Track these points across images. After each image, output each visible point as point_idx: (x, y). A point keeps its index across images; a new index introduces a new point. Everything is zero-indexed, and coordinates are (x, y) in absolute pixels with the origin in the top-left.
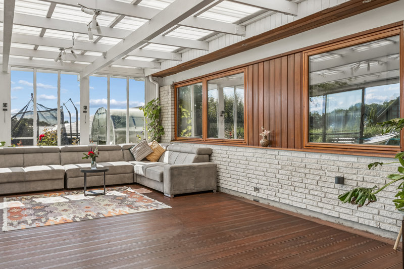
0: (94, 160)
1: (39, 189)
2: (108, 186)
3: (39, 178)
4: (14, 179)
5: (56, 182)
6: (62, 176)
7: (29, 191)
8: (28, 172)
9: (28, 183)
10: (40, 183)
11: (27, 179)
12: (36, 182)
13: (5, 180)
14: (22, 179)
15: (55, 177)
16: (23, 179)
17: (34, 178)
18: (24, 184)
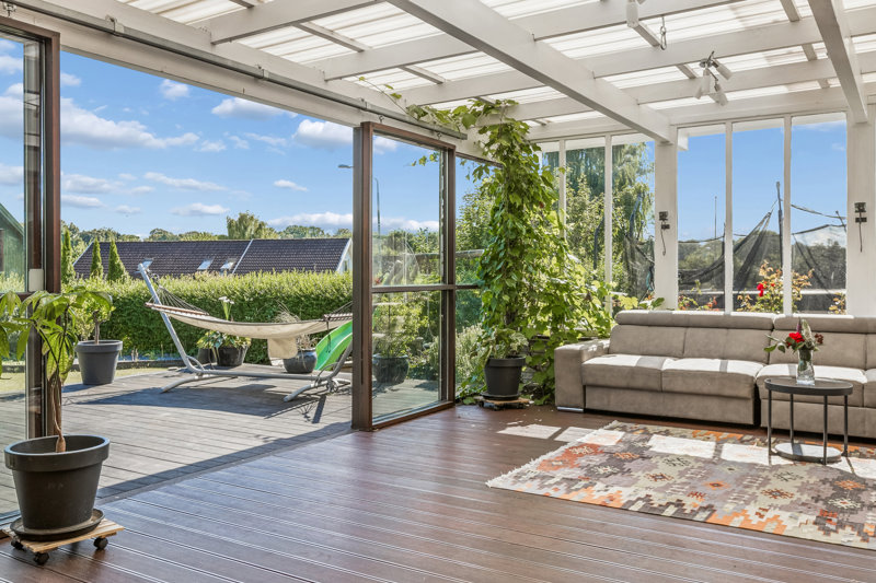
0: (806, 356)
1: (692, 415)
2: (855, 440)
3: (692, 389)
4: (639, 383)
5: (733, 405)
6: (746, 392)
7: (670, 414)
8: (667, 372)
9: (667, 396)
10: (695, 401)
11: (666, 386)
12: (686, 397)
13: (623, 383)
14: (653, 384)
15: (728, 392)
16: (657, 384)
17: (679, 386)
18: (661, 398)
